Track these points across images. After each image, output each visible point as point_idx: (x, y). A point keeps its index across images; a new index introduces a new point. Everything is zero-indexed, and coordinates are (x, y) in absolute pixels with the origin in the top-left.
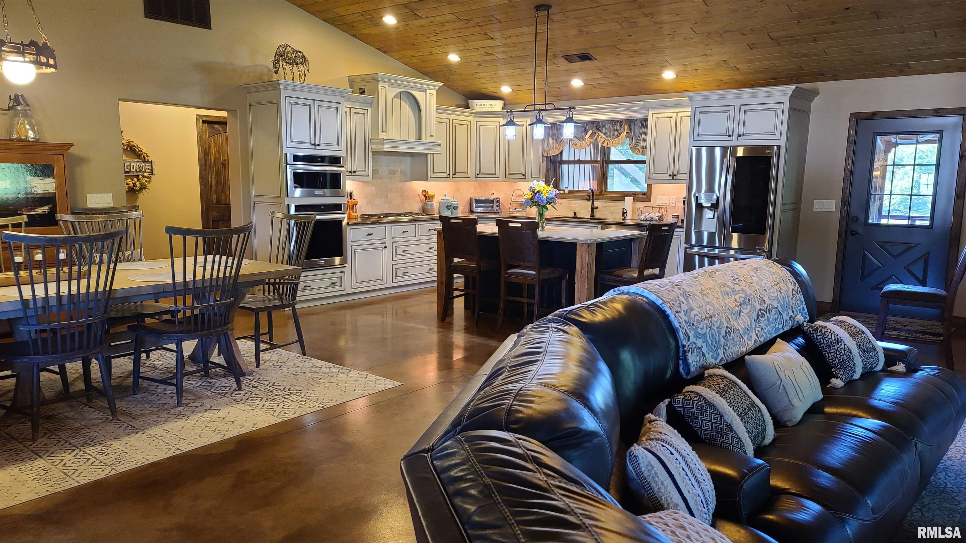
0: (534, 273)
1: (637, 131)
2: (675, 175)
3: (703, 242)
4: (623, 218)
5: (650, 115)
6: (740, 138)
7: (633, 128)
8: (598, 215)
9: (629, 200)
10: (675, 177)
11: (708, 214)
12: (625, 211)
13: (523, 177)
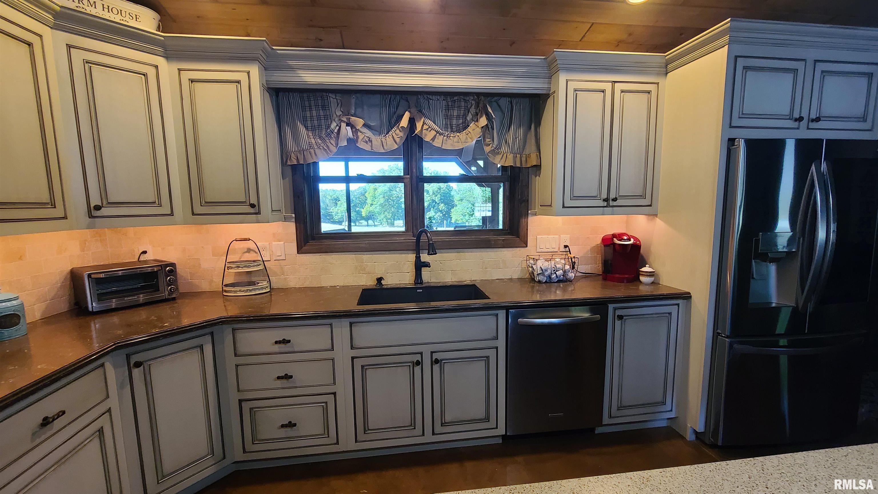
2: (614, 200)
5: (565, 86)
13: (252, 210)
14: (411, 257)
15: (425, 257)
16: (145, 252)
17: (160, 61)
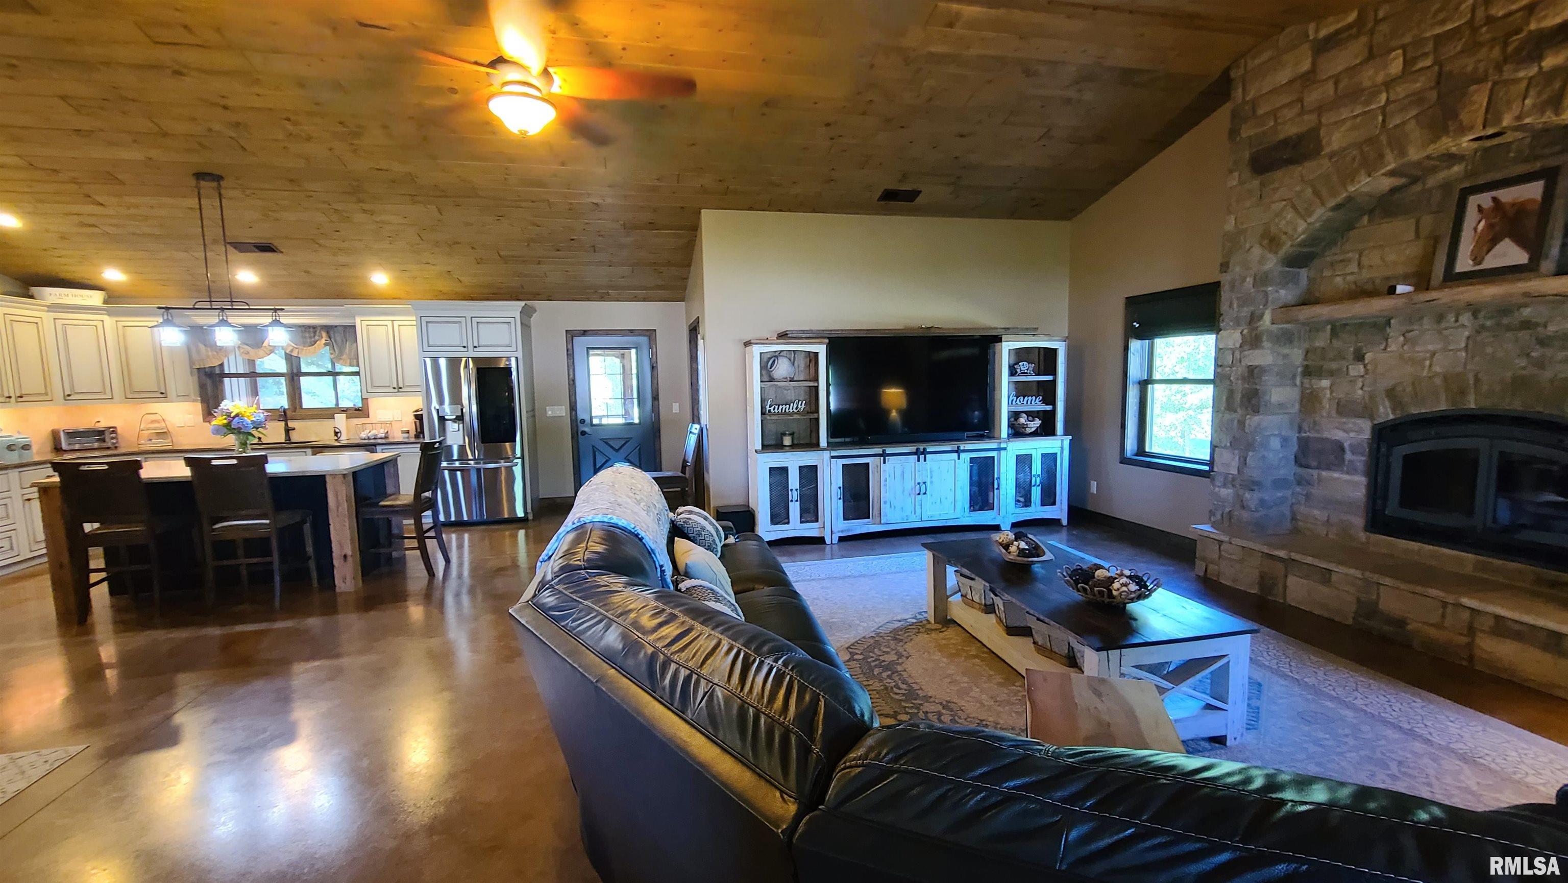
0: (268, 522)
1: (339, 339)
2: (401, 388)
3: (452, 456)
4: (336, 438)
5: (360, 323)
6: (475, 349)
7: (332, 335)
8: (295, 437)
9: (340, 419)
10: (400, 390)
11: (452, 427)
12: (337, 430)
13: (162, 396)
14: (283, 423)
15: (291, 424)
16: (99, 422)
17: (106, 318)
